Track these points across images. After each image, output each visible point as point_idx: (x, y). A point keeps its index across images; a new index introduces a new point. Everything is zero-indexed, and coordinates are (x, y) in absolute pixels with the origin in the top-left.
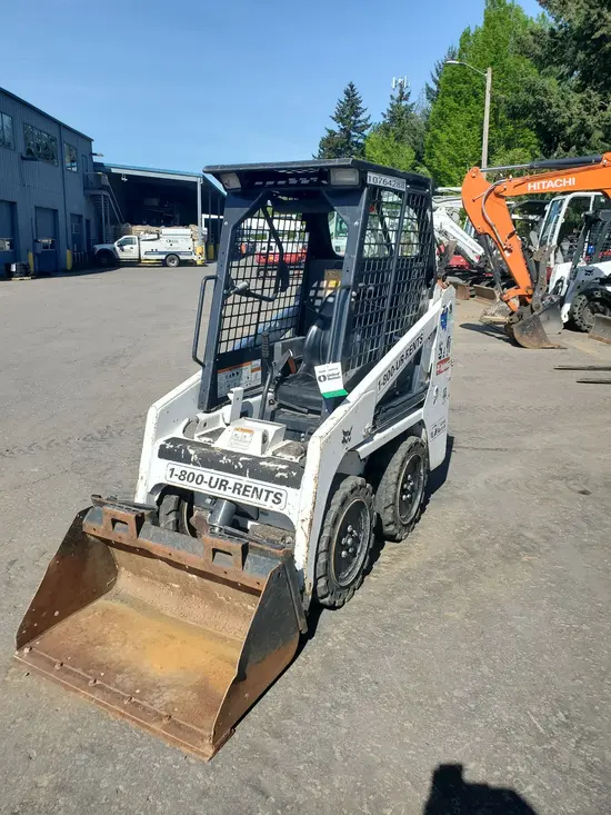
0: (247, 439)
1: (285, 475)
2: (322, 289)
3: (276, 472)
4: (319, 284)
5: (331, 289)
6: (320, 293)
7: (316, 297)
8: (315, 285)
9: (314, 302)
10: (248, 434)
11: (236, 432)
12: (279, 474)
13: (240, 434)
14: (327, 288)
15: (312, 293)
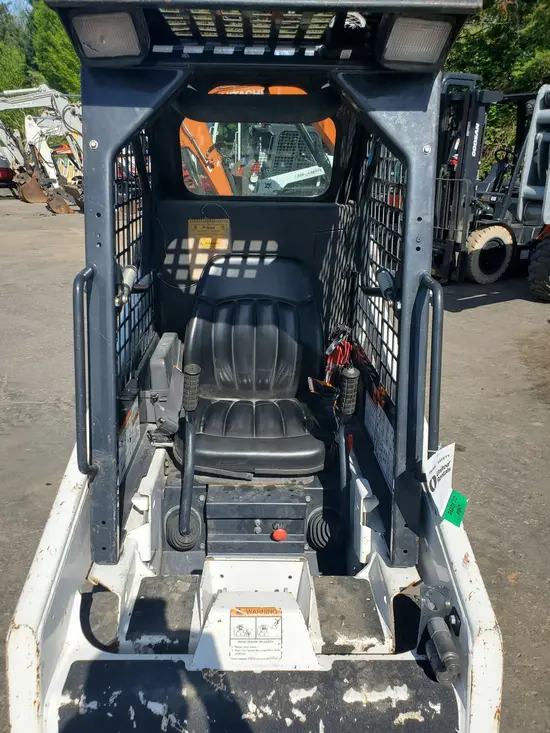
0: (274, 632)
1: (417, 716)
2: (186, 252)
3: (394, 713)
4: (179, 244)
5: (204, 251)
6: (183, 260)
7: (176, 266)
8: (173, 245)
9: (174, 273)
10: (269, 621)
11: (237, 621)
12: (402, 718)
13: (248, 622)
14: (196, 251)
15: (169, 259)
